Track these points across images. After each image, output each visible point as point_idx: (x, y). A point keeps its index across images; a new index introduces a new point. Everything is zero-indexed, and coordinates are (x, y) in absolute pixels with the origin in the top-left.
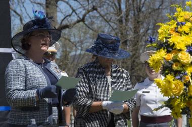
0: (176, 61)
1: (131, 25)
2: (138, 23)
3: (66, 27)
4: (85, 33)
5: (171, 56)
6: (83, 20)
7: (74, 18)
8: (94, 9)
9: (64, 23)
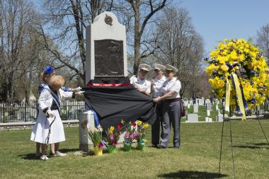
0: (220, 69)
1: (175, 55)
2: (179, 54)
3: (145, 56)
4: (153, 59)
5: (218, 67)
6: (153, 53)
7: (149, 52)
8: (158, 47)
9: (144, 54)
